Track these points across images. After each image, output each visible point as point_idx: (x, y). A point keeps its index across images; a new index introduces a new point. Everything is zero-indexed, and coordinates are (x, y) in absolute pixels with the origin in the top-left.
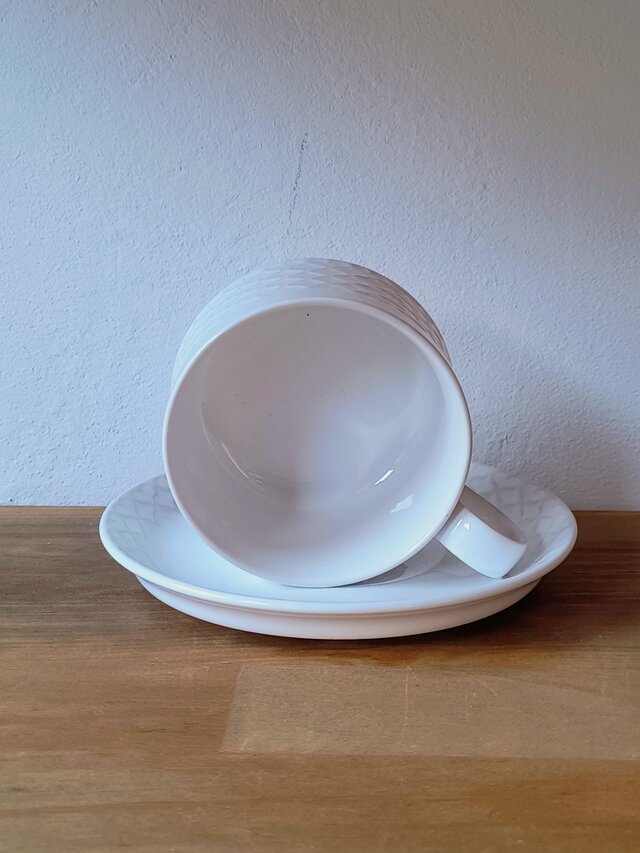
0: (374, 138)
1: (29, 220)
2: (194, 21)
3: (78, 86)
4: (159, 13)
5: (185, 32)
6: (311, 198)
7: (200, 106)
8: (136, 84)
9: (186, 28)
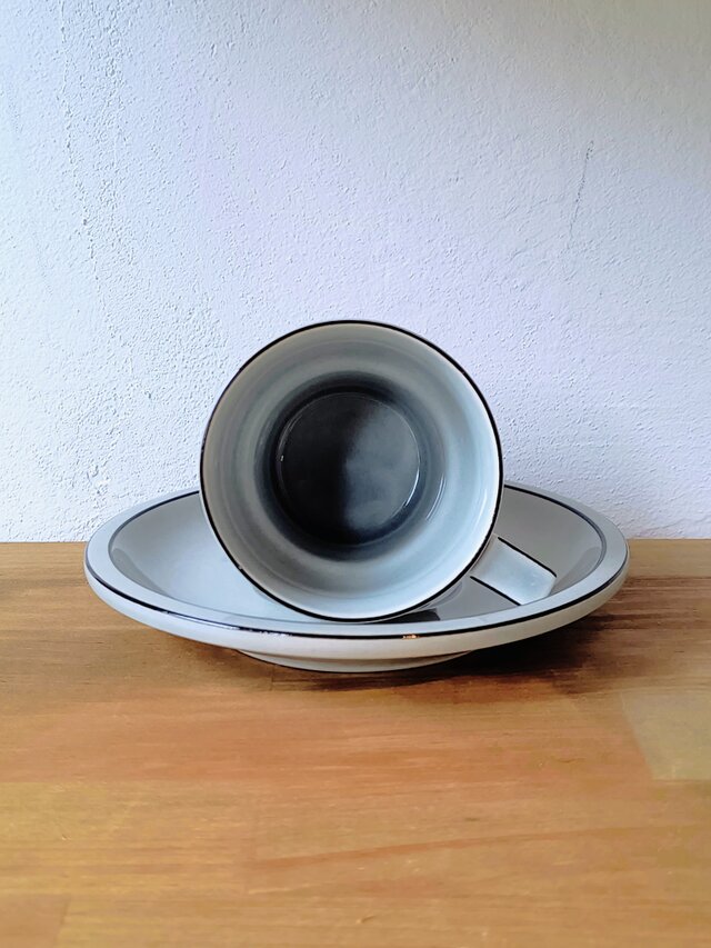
0: (664, 146)
1: (292, 235)
2: (479, 21)
3: (351, 92)
4: (442, 13)
5: (470, 34)
6: (594, 211)
7: (480, 112)
8: (414, 91)
9: (470, 29)
